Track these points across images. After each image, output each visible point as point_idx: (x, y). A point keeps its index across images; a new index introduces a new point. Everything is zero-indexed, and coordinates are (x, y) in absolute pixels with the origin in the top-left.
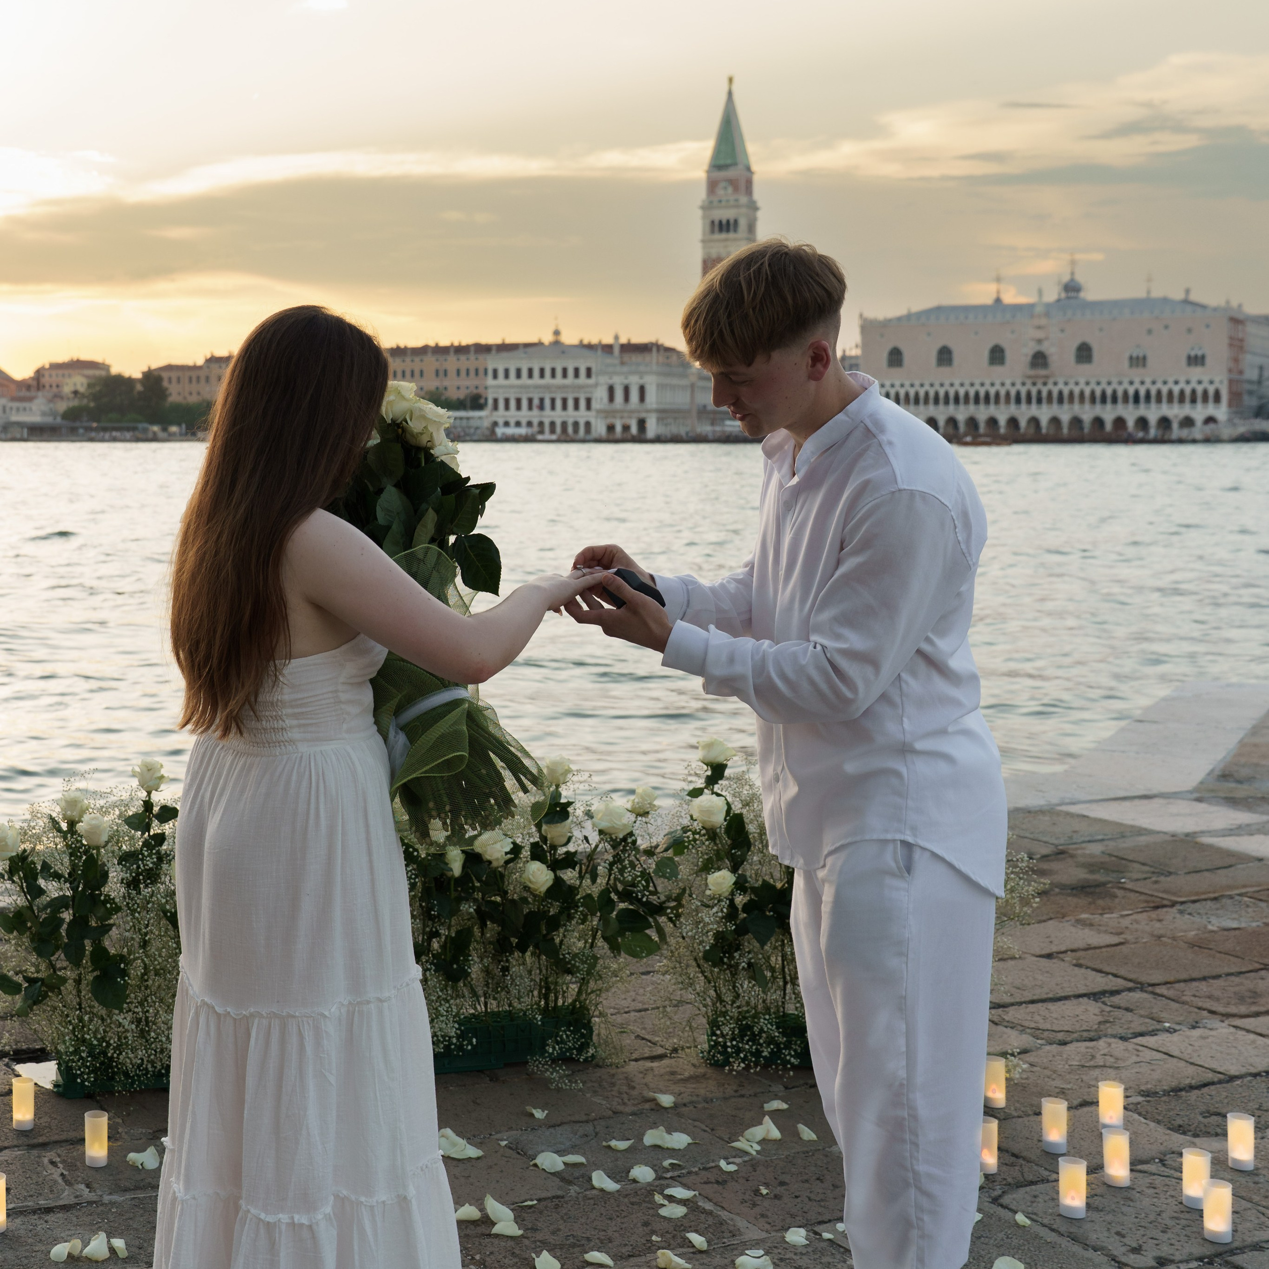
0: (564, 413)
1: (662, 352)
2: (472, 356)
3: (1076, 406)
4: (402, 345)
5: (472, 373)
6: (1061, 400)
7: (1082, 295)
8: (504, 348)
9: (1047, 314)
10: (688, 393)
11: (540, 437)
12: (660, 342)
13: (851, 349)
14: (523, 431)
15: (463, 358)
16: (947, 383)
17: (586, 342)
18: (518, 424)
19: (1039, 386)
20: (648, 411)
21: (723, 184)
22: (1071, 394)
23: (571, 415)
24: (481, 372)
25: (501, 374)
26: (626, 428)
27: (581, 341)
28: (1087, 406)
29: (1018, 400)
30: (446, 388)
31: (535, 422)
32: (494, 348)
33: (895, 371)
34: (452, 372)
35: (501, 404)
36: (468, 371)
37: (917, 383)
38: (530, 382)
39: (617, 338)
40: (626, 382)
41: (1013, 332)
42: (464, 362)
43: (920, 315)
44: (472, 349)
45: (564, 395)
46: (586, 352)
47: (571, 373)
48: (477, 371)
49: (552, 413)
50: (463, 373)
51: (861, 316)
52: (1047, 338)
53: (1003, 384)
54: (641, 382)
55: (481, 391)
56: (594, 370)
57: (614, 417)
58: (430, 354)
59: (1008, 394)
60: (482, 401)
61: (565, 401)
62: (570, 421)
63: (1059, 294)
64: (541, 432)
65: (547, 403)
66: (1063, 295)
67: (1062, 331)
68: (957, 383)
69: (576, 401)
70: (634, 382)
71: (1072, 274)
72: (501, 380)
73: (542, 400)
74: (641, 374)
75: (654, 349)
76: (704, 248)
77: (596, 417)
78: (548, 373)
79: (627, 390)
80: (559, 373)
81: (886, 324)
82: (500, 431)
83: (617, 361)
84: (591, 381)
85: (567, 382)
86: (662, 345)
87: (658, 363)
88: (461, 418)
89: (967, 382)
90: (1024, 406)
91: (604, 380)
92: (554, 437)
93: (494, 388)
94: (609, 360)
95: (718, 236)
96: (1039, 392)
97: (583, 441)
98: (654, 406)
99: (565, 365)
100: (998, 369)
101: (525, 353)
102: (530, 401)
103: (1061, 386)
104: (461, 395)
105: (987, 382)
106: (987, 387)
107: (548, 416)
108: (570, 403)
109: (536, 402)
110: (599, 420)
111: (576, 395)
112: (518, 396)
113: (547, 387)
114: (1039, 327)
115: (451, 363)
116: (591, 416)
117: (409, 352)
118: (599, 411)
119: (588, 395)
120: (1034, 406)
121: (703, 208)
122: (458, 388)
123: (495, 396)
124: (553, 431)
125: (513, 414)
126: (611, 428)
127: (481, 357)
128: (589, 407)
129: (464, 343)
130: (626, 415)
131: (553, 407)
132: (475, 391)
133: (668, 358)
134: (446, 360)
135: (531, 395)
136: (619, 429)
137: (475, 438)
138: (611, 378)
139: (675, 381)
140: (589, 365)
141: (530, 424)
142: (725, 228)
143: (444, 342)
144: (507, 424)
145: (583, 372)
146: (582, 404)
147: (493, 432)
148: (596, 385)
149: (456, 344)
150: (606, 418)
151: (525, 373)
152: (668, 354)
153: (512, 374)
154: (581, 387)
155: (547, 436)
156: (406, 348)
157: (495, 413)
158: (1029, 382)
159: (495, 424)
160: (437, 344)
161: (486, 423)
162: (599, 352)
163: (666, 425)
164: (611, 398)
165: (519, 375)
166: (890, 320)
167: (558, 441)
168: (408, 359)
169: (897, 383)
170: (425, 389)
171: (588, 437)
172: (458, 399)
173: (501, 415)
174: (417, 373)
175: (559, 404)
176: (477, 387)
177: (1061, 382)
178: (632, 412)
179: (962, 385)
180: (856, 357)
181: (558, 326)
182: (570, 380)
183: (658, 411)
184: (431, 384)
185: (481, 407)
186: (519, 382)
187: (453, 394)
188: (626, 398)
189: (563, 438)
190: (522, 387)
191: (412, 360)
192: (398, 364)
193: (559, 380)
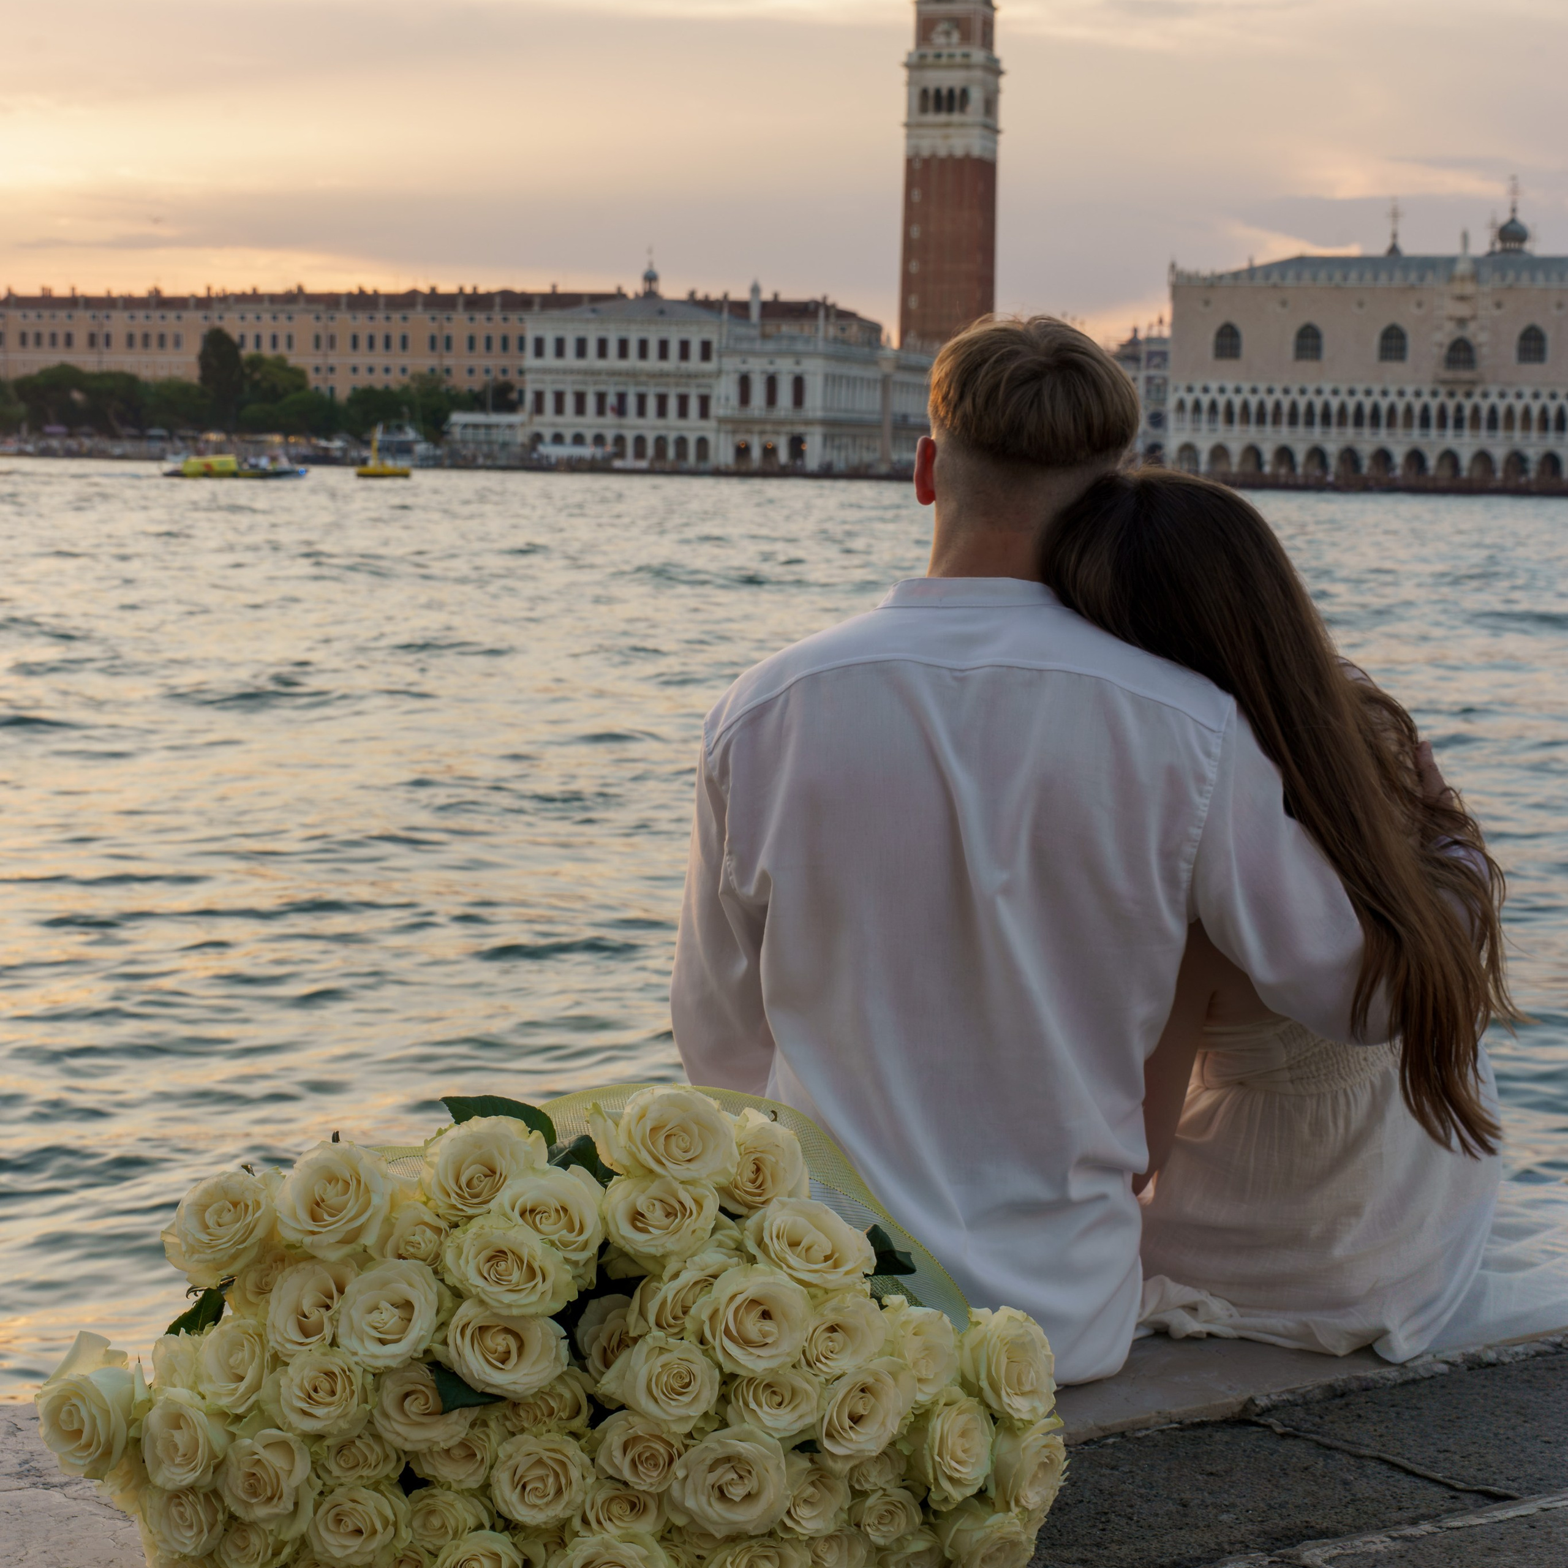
0: (660, 422)
1: (832, 319)
2: (497, 315)
3: (1518, 434)
4: (369, 289)
5: (497, 344)
6: (1492, 424)
7: (1528, 246)
8: (556, 301)
9: (1475, 277)
10: (878, 394)
11: (618, 463)
12: (830, 301)
13: (1150, 327)
14: (587, 451)
15: (480, 317)
16: (1311, 388)
17: (700, 295)
18: (578, 439)
19: (1460, 398)
20: (808, 423)
21: (942, 27)
22: (1510, 412)
23: (673, 426)
24: (513, 343)
25: (550, 347)
26: (769, 452)
27: (692, 294)
28: (1534, 434)
29: (1425, 422)
30: (448, 371)
31: (610, 435)
32: (537, 301)
33: (1226, 364)
34: (460, 342)
35: (549, 402)
36: (489, 341)
37: (1262, 387)
38: (601, 364)
39: (755, 290)
40: (771, 369)
41: (1419, 305)
42: (482, 325)
43: (1269, 269)
44: (498, 300)
45: (662, 390)
46: (704, 315)
47: (674, 349)
48: (505, 342)
49: (640, 422)
50: (480, 344)
51: (1173, 266)
52: (1474, 317)
53: (1401, 393)
54: (798, 370)
55: (512, 376)
56: (715, 346)
57: (749, 432)
58: (419, 308)
59: (1409, 410)
60: (514, 396)
61: (662, 400)
62: (672, 437)
63: (1493, 244)
64: (621, 454)
65: (632, 403)
66: (1498, 246)
67: (1499, 305)
68: (1327, 388)
69: (683, 400)
70: (785, 368)
71: (1514, 210)
72: (550, 360)
73: (622, 397)
74: (798, 357)
76: (909, 137)
77: (718, 431)
78: (633, 348)
79: (772, 383)
80: (653, 349)
81: (1214, 283)
82: (544, 451)
83: (755, 332)
84: (710, 366)
85: (666, 366)
86: (833, 306)
87: (826, 339)
88: (476, 426)
89: (1344, 388)
90: (1434, 432)
91: (733, 365)
92: (643, 464)
93: (537, 373)
94: (741, 330)
95: (931, 117)
96: (1459, 409)
97: (694, 473)
98: (819, 414)
99: (664, 335)
100: (1394, 368)
101: (594, 311)
102: (601, 397)
103: (1494, 399)
104: (476, 383)
105: (1377, 389)
106: (1376, 397)
107: (632, 426)
108: (673, 405)
109: (611, 400)
110: (722, 436)
111: (682, 390)
112: (580, 388)
113: (632, 375)
114: (1462, 298)
115: (459, 325)
116: (708, 429)
117: (382, 301)
118: (722, 421)
119: (704, 391)
120: (1450, 432)
121: (908, 66)
122: (471, 371)
123: (539, 387)
124: (640, 454)
125: (569, 423)
126: (742, 452)
127: (513, 317)
128: (704, 413)
129: (482, 289)
130: (769, 428)
131: (641, 412)
132: (501, 378)
133: (843, 329)
134: (449, 318)
135: (602, 388)
136: (756, 453)
137: (502, 462)
138: (744, 362)
139: (855, 371)
140: (706, 336)
141: (599, 440)
142: (945, 103)
144: (558, 439)
145: (695, 349)
146: (694, 406)
147: (534, 453)
148: (719, 373)
149: (468, 290)
150: (734, 432)
151: (592, 348)
152: (844, 323)
153: (570, 348)
154: (689, 376)
155: (630, 462)
156: (376, 295)
157: (537, 419)
158: (1443, 390)
159: (538, 438)
160: (433, 290)
161: (522, 437)
162: (725, 315)
163: (839, 449)
164: (745, 397)
165: (581, 350)
166: (1221, 277)
167: (650, 471)
168: (380, 316)
169: (1230, 386)
170: (410, 370)
171: (702, 466)
172: (470, 391)
173: (548, 422)
174: (396, 342)
175: (652, 404)
176: (504, 371)
177: (1494, 390)
178: (781, 422)
179: (1335, 392)
180: (1161, 340)
181: (651, 264)
182: (673, 362)
183: (825, 422)
184: (421, 361)
185: (512, 407)
186: (581, 364)
187: (462, 382)
188: (771, 399)
189: (658, 465)
190: (586, 372)
191: (388, 318)
192: (361, 323)
193: (653, 363)
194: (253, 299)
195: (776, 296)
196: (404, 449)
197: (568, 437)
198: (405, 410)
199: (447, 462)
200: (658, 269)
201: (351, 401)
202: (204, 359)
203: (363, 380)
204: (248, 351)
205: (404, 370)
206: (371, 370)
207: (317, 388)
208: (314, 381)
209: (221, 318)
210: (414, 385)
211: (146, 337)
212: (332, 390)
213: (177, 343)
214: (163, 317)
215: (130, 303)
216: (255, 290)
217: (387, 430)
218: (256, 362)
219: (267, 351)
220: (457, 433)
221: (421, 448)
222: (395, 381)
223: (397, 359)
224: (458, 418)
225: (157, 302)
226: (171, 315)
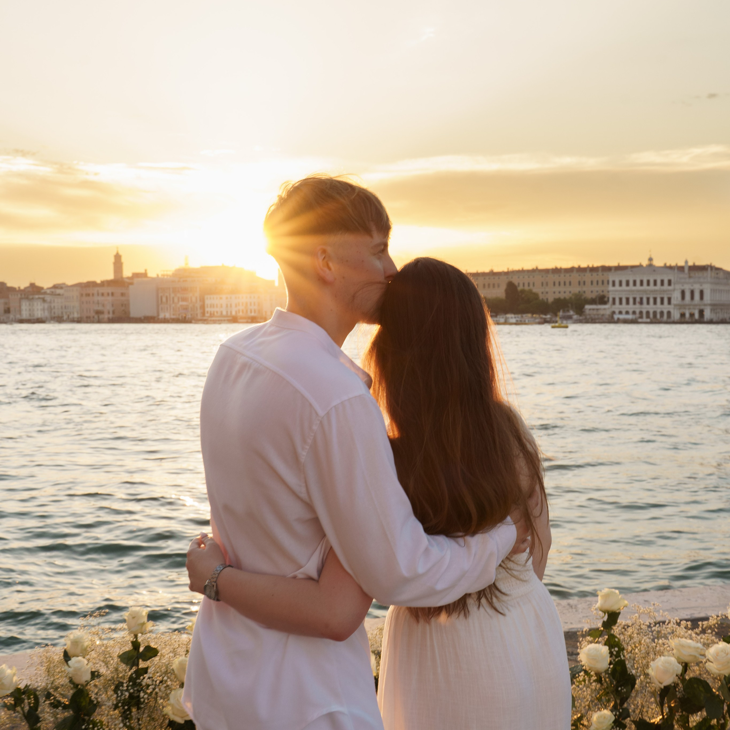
0: (655, 306)
1: (714, 270)
2: (600, 273)
4: (559, 267)
5: (600, 283)
8: (619, 268)
11: (640, 320)
12: (713, 265)
14: (630, 317)
15: (595, 274)
17: (668, 265)
18: (627, 313)
20: (705, 305)
23: (659, 308)
24: (606, 282)
25: (617, 283)
26: (692, 315)
27: (665, 264)
30: (584, 292)
31: (638, 311)
32: (613, 269)
34: (588, 283)
35: (617, 301)
36: (597, 282)
38: (634, 288)
39: (686, 262)
40: (692, 288)
42: (595, 277)
44: (600, 269)
45: (655, 296)
46: (668, 271)
47: (659, 283)
48: (603, 282)
49: (648, 306)
50: (595, 283)
54: (701, 288)
55: (605, 293)
56: (673, 281)
57: (685, 308)
58: (575, 272)
60: (606, 299)
61: (655, 299)
62: (658, 311)
64: (641, 317)
65: (645, 300)
69: (662, 299)
70: (697, 288)
72: (617, 287)
73: (641, 299)
74: (701, 284)
75: (709, 269)
77: (674, 309)
78: (645, 283)
79: (692, 293)
80: (652, 283)
82: (616, 317)
83: (686, 276)
84: (671, 288)
85: (656, 288)
86: (714, 267)
87: (711, 277)
88: (593, 309)
91: (679, 287)
92: (648, 320)
93: (613, 292)
94: (682, 275)
97: (666, 323)
98: (709, 302)
99: (655, 278)
101: (632, 271)
102: (635, 299)
104: (594, 296)
107: (645, 308)
108: (659, 301)
109: (638, 300)
110: (676, 310)
111: (662, 296)
112: (628, 296)
113: (645, 291)
115: (588, 277)
116: (671, 308)
117: (563, 271)
118: (675, 305)
119: (669, 296)
122: (592, 292)
123: (614, 296)
124: (648, 317)
125: (624, 307)
126: (683, 315)
127: (605, 274)
128: (669, 302)
129: (595, 266)
130: (691, 307)
131: (648, 303)
132: (602, 294)
133: (717, 274)
134: (584, 275)
135: (635, 296)
136: (687, 315)
137: (602, 321)
138: (683, 286)
139: (722, 287)
140: (670, 278)
143: (584, 265)
144: (620, 313)
145: (666, 282)
146: (666, 301)
147: (612, 317)
148: (674, 290)
149: (591, 266)
150: (680, 309)
151: (631, 283)
152: (718, 272)
153: (624, 283)
154: (664, 291)
155: (645, 319)
156: (561, 269)
157: (614, 307)
159: (614, 313)
160: (579, 267)
161: (608, 312)
162: (676, 270)
163: (716, 313)
164: (683, 297)
165: (628, 284)
167: (651, 323)
168: (562, 275)
170: (572, 292)
171: (669, 320)
172: (592, 298)
173: (617, 307)
174: (567, 283)
175: (651, 301)
176: (603, 291)
178: (695, 305)
181: (650, 255)
182: (659, 287)
183: (711, 305)
184: (576, 289)
185: (605, 303)
186: (628, 288)
187: (589, 295)
188: (692, 297)
189: (654, 321)
190: (629, 291)
191: (565, 276)
192: (556, 278)
193: (652, 287)
194: (522, 272)
195: (694, 264)
196: (570, 318)
197: (624, 312)
198: (570, 305)
199: (584, 321)
200: (653, 257)
201: (553, 303)
202: (507, 291)
203: (557, 296)
204: (520, 288)
205: (570, 292)
206: (560, 292)
207: (543, 299)
208: (541, 297)
209: (512, 278)
210: (573, 297)
211: (489, 285)
212: (547, 299)
213: (499, 286)
214: (494, 278)
215: (484, 274)
216: (523, 269)
217: (564, 311)
218: (523, 291)
219: (526, 288)
220: (587, 312)
221: (575, 317)
222: (567, 296)
223: (568, 289)
224: (587, 307)
225: (492, 274)
226: (497, 278)
